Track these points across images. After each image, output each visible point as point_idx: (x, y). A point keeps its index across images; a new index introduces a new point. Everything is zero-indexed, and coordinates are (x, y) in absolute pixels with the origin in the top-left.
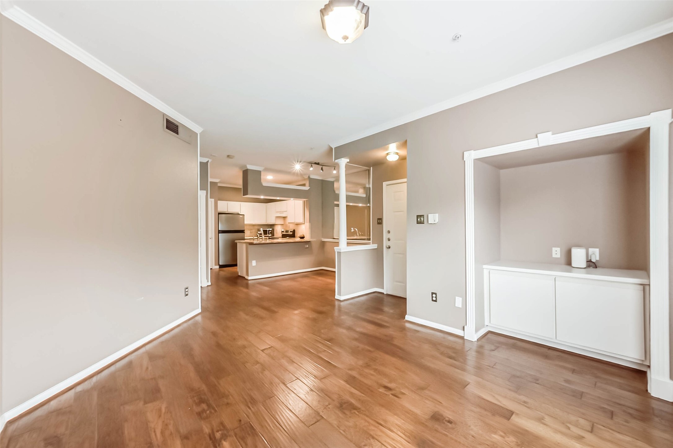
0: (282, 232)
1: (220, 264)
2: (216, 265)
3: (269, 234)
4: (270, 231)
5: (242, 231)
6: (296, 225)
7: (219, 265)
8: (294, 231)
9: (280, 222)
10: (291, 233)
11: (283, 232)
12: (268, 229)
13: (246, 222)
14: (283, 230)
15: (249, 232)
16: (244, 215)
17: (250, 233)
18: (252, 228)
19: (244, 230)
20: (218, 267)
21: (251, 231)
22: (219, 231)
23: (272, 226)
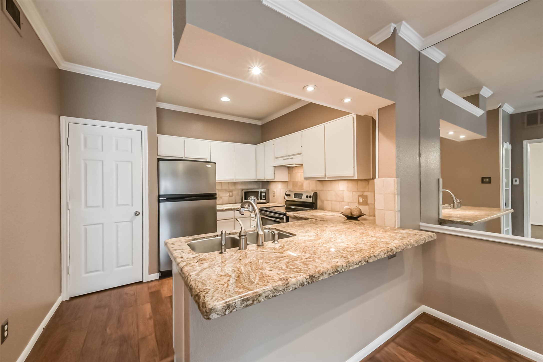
0: (287, 195)
1: (161, 270)
2: (150, 273)
3: (261, 199)
4: (262, 194)
5: (212, 196)
6: (318, 182)
7: (159, 271)
8: (316, 194)
9: (283, 176)
10: (310, 200)
11: (289, 195)
12: (259, 190)
13: (220, 177)
14: (288, 193)
15: (228, 195)
16: (215, 163)
17: (230, 196)
18: (232, 188)
19: (216, 194)
20: (156, 276)
21: (231, 193)
22: (159, 196)
23: (266, 184)
